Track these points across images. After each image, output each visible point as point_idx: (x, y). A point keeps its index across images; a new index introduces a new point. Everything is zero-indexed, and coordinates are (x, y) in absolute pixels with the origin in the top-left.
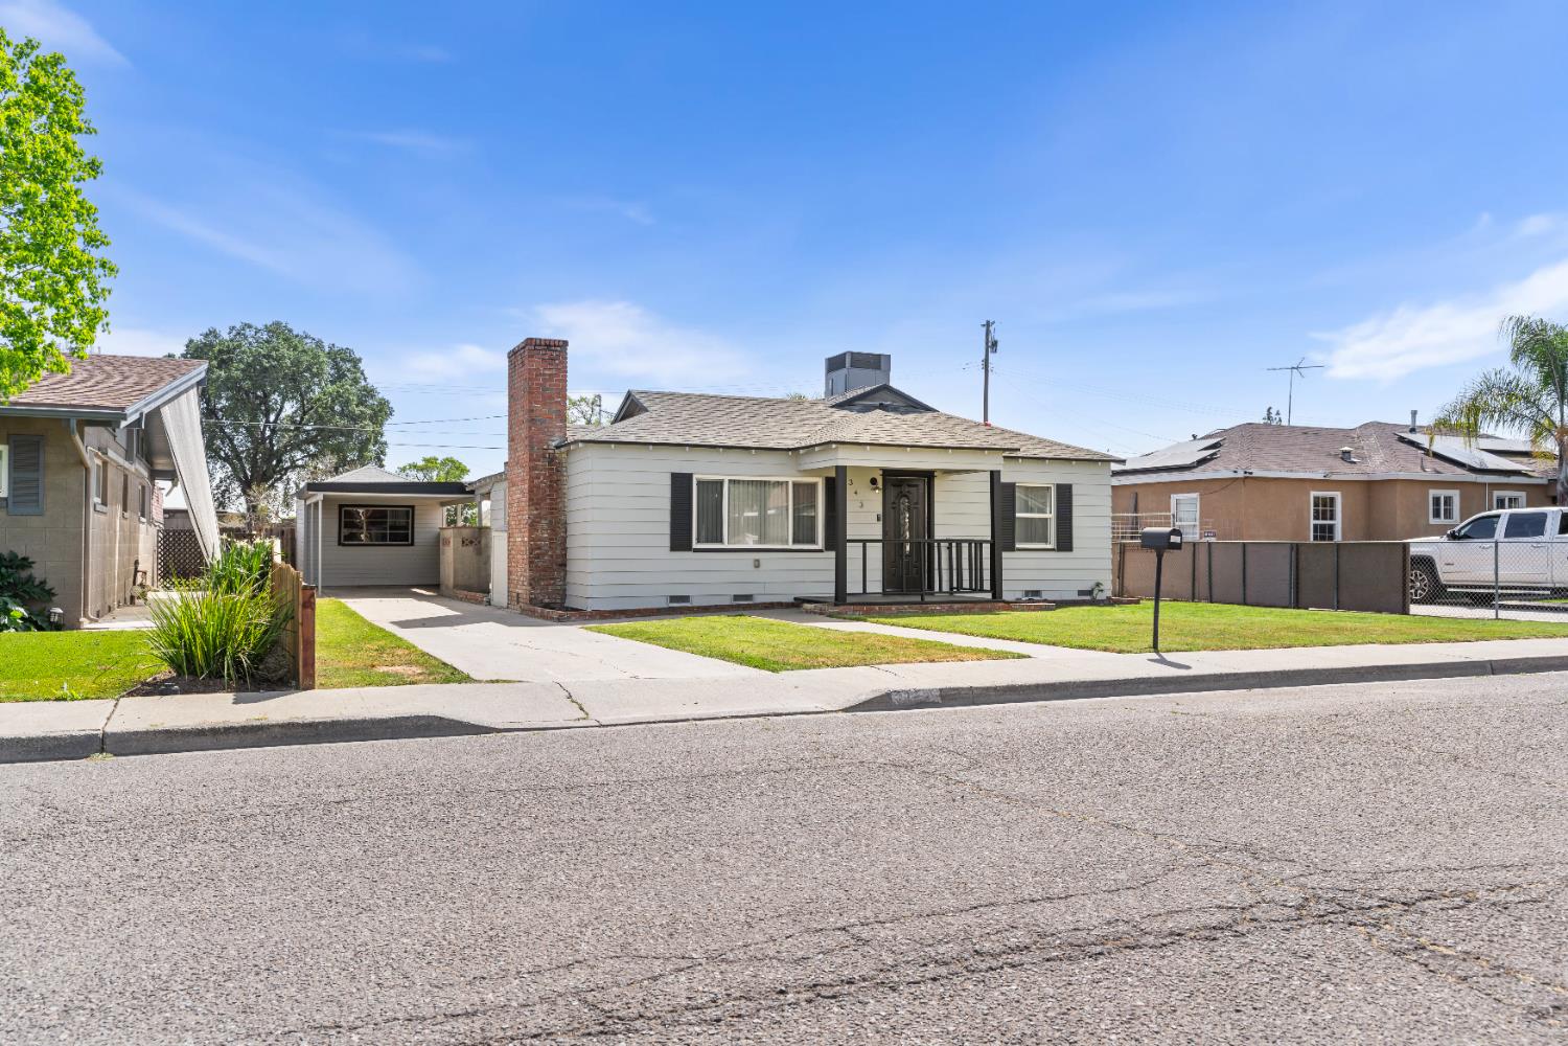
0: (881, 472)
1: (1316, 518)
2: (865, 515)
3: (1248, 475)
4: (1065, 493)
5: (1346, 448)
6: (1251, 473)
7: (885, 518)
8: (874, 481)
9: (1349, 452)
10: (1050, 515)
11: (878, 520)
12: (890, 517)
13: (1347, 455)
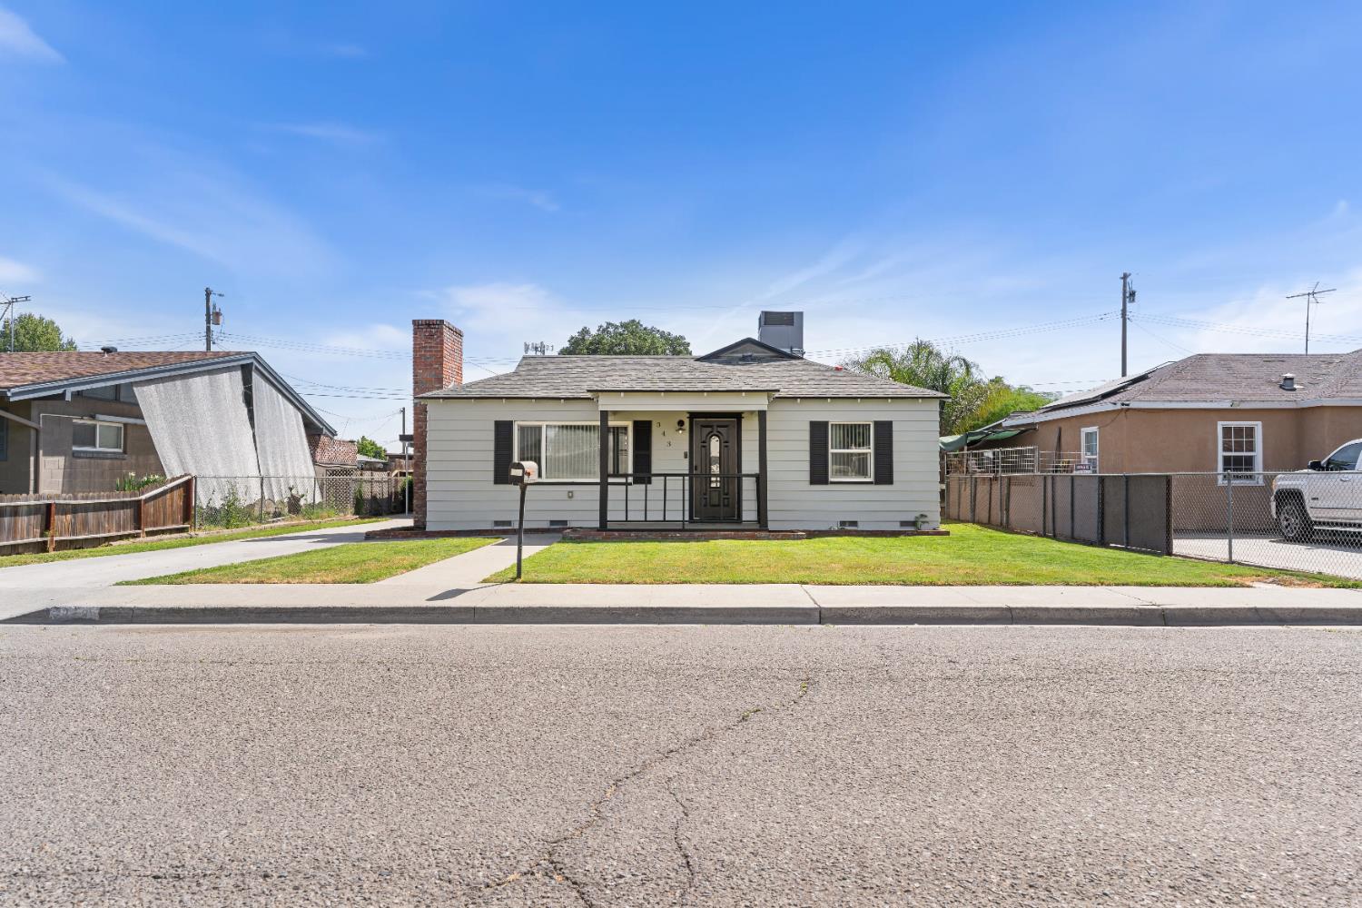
0: (688, 415)
1: (1226, 449)
2: (670, 453)
3: (1125, 407)
4: (884, 430)
5: (1289, 375)
6: (1128, 405)
7: (690, 455)
8: (681, 423)
9: (1291, 379)
10: (870, 450)
11: (686, 457)
12: (697, 454)
13: (1288, 382)
